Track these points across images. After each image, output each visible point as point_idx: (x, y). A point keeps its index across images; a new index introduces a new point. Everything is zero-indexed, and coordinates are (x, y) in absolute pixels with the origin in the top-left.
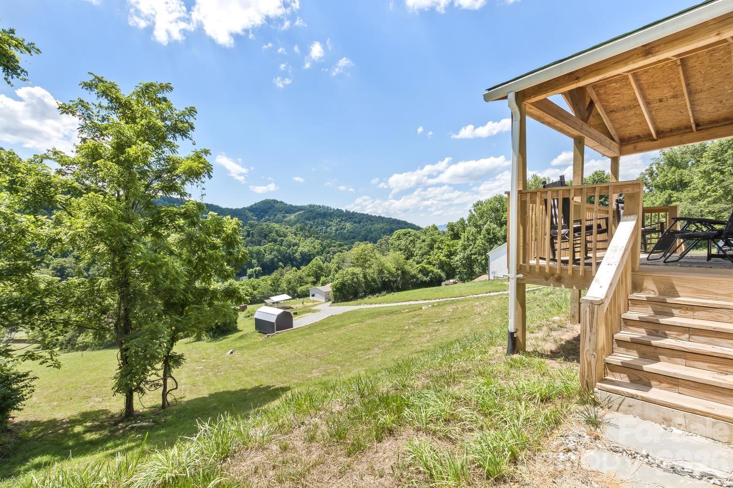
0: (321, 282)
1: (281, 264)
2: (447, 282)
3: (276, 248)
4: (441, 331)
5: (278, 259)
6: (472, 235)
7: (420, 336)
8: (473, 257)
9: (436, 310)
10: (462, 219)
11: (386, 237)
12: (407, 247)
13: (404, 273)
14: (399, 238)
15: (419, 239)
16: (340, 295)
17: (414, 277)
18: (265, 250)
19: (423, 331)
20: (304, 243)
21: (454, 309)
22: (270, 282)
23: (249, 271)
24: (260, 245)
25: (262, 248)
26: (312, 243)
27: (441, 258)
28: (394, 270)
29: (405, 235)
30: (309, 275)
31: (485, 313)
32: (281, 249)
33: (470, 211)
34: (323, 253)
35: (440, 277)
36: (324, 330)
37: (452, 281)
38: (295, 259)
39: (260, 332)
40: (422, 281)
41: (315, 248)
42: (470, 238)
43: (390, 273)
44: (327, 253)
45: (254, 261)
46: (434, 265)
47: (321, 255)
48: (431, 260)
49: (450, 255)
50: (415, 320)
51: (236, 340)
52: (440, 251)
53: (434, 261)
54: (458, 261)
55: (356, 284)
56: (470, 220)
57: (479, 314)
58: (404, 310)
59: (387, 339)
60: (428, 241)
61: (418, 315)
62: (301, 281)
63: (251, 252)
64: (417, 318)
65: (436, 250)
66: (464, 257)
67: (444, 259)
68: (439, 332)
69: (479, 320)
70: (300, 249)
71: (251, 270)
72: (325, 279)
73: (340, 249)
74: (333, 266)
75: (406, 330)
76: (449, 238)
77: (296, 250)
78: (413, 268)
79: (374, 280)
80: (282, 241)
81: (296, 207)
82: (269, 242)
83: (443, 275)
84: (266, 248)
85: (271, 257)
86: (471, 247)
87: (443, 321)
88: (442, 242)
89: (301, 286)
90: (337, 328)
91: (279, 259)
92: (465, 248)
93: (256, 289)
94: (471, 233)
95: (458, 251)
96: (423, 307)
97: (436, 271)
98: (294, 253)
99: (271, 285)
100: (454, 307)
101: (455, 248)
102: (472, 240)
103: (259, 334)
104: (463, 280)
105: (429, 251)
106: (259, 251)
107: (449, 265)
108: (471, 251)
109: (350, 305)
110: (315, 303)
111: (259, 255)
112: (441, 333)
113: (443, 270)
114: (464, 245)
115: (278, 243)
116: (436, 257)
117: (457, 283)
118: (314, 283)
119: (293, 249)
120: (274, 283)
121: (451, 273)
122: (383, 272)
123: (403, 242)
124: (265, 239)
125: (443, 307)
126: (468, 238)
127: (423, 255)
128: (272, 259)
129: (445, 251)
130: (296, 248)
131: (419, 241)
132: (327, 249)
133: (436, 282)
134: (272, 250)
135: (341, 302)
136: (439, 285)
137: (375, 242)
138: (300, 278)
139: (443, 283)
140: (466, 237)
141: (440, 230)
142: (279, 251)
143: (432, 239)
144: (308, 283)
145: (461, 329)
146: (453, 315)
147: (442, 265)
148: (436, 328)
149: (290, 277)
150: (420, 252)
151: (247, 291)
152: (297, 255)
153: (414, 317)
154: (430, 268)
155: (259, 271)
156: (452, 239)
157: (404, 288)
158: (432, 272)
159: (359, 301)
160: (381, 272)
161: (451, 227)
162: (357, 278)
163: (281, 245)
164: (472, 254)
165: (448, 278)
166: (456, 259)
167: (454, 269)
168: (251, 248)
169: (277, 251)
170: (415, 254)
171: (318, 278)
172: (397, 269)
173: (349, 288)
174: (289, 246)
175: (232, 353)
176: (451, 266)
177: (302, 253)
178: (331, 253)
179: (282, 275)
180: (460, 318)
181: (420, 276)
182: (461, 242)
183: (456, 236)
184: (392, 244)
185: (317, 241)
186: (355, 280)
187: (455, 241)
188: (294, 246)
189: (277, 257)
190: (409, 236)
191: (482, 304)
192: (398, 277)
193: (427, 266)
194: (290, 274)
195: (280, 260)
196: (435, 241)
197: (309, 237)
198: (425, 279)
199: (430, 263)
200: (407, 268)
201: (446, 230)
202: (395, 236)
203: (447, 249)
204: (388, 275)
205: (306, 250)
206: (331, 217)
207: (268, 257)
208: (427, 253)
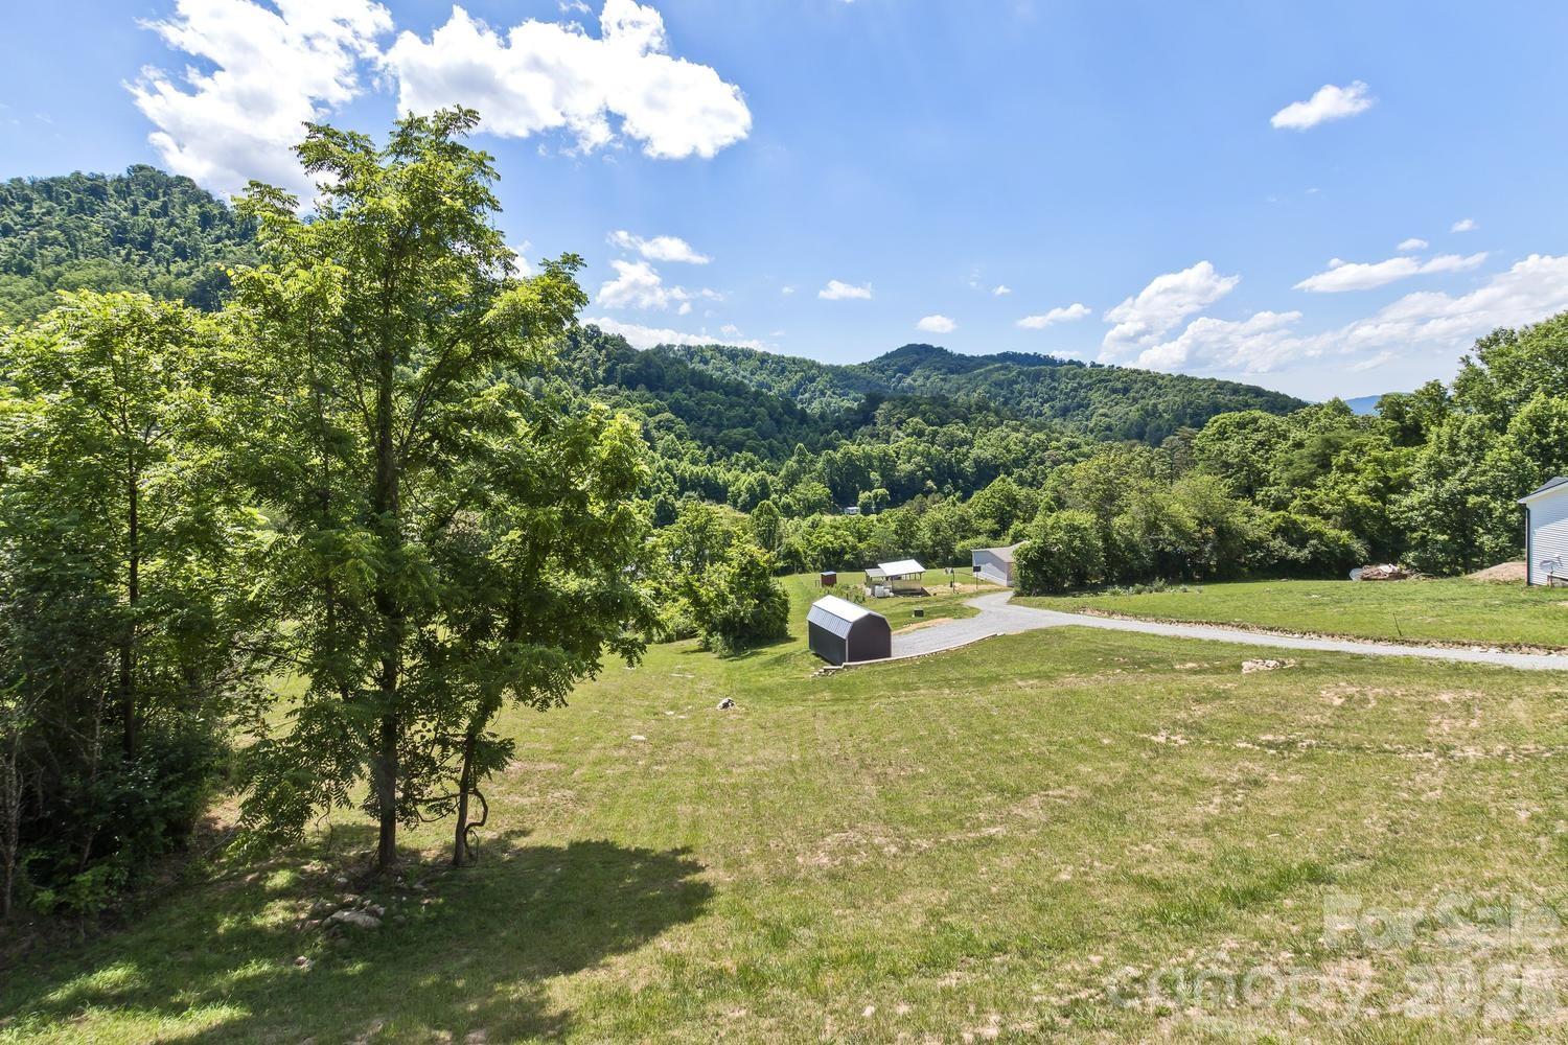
0: (1011, 532)
1: (930, 483)
2: (1368, 570)
3: (920, 448)
4: (1270, 792)
5: (925, 472)
6: (1470, 432)
7: (1185, 792)
8: (1472, 500)
9: (1284, 687)
10: (1436, 385)
11: (1186, 430)
12: (1245, 459)
13: (1224, 533)
14: (1222, 435)
15: (1286, 438)
16: (1037, 579)
17: (1257, 545)
18: (898, 454)
19: (1208, 772)
20: (984, 439)
21: (1350, 698)
22: (893, 526)
23: (863, 496)
24: (888, 442)
25: (891, 449)
26: (1003, 439)
27: (1352, 497)
28: (1192, 525)
29: (1241, 426)
30: (983, 516)
31: (1470, 752)
32: (933, 451)
33: (1466, 360)
34: (1027, 463)
35: (1348, 552)
36: (948, 682)
37: (1386, 569)
38: (961, 474)
39: (817, 655)
40: (1282, 560)
41: (1009, 451)
42: (1463, 444)
43: (1178, 529)
44: (1038, 464)
45: (874, 475)
46: (1327, 517)
47: (1023, 468)
48: (1315, 501)
49: (1386, 489)
50: (1199, 711)
51: (765, 665)
52: (1351, 476)
53: (1329, 507)
54: (1412, 509)
55: (1077, 553)
56: (1463, 386)
57: (1445, 750)
58: (1183, 661)
59: (1085, 769)
60: (1314, 442)
61: (1218, 695)
62: (964, 528)
63: (868, 457)
64: (1208, 708)
65: (1335, 474)
66: (1436, 496)
67: (1360, 500)
68: (1259, 794)
69: (1438, 781)
70: (975, 452)
71: (867, 493)
72: (1022, 526)
73: (1069, 454)
74: (1044, 496)
75: (1155, 748)
76: (1387, 439)
77: (966, 455)
78: (1255, 521)
79: (1132, 547)
80: (935, 434)
81: (973, 358)
82: (908, 436)
83: (1357, 546)
84: (900, 447)
85: (909, 467)
86: (1464, 471)
87: (1290, 745)
88: (1359, 449)
89: (963, 538)
90: (981, 682)
91: (927, 472)
92: (1440, 473)
93: (865, 539)
94: (1465, 427)
95: (1412, 480)
96: (1246, 665)
97: (1332, 533)
98: (959, 462)
99: (896, 532)
100: (1351, 690)
101: (1401, 471)
102: (1469, 449)
103: (814, 659)
104: (1430, 569)
105: (1314, 475)
106: (886, 454)
107: (1381, 517)
108: (1463, 481)
109: (1057, 609)
110: (981, 587)
111: (886, 464)
112: (1265, 803)
113: (1359, 533)
114: (1438, 464)
115: (925, 438)
116: (1334, 494)
117: (1405, 577)
118: (995, 535)
119: (957, 453)
120: (902, 528)
121: (1387, 543)
122: (1159, 529)
123: (1234, 447)
124: (899, 429)
125: (1310, 681)
126: (1453, 445)
127: (1294, 483)
128: (913, 473)
129: (1367, 478)
130: (965, 449)
131: (1283, 445)
132: (1039, 454)
133: (1333, 565)
134: (911, 454)
135: (1038, 594)
136: (1344, 575)
137: (1158, 443)
138: (962, 519)
139: (1355, 574)
140: (1445, 438)
141: (1359, 412)
142: (927, 456)
143: (1328, 441)
144: (980, 534)
145: (1348, 805)
146: (1337, 728)
147: (1354, 519)
148: (1257, 769)
149: (939, 516)
150: (1285, 475)
151: (845, 541)
152: (968, 466)
153: (1198, 701)
154: (1314, 524)
155: (883, 496)
156: (1396, 443)
157: (1228, 572)
158: (1319, 535)
159: (1086, 598)
160: (1152, 527)
161: (1394, 407)
162: (1082, 539)
163: (933, 443)
164: (1468, 492)
165: (1376, 557)
166: (1406, 502)
167: (1399, 534)
168: (868, 448)
169: (922, 454)
170: (1271, 479)
171: (1004, 521)
172: (1202, 523)
173: (1062, 562)
174: (950, 445)
175: (726, 706)
176: (1387, 521)
177: (977, 462)
178: (1048, 464)
179: (922, 511)
180: (1358, 748)
181: (1277, 543)
182: (1424, 454)
183: (1412, 435)
184: (1202, 450)
185: (1014, 435)
186: (1077, 543)
187: (1405, 450)
188: (960, 446)
189: (922, 468)
190: (1257, 430)
191: (1467, 706)
192: (1206, 543)
193: (1300, 518)
194: (940, 511)
195: (928, 476)
196: (1336, 448)
197: (996, 426)
198: (1293, 553)
199: (1312, 510)
200: (1238, 520)
201: (1376, 414)
202: (1210, 429)
203: (1374, 471)
204: (1173, 538)
205: (987, 454)
206: (1053, 380)
207: (905, 467)
208: (1306, 481)
